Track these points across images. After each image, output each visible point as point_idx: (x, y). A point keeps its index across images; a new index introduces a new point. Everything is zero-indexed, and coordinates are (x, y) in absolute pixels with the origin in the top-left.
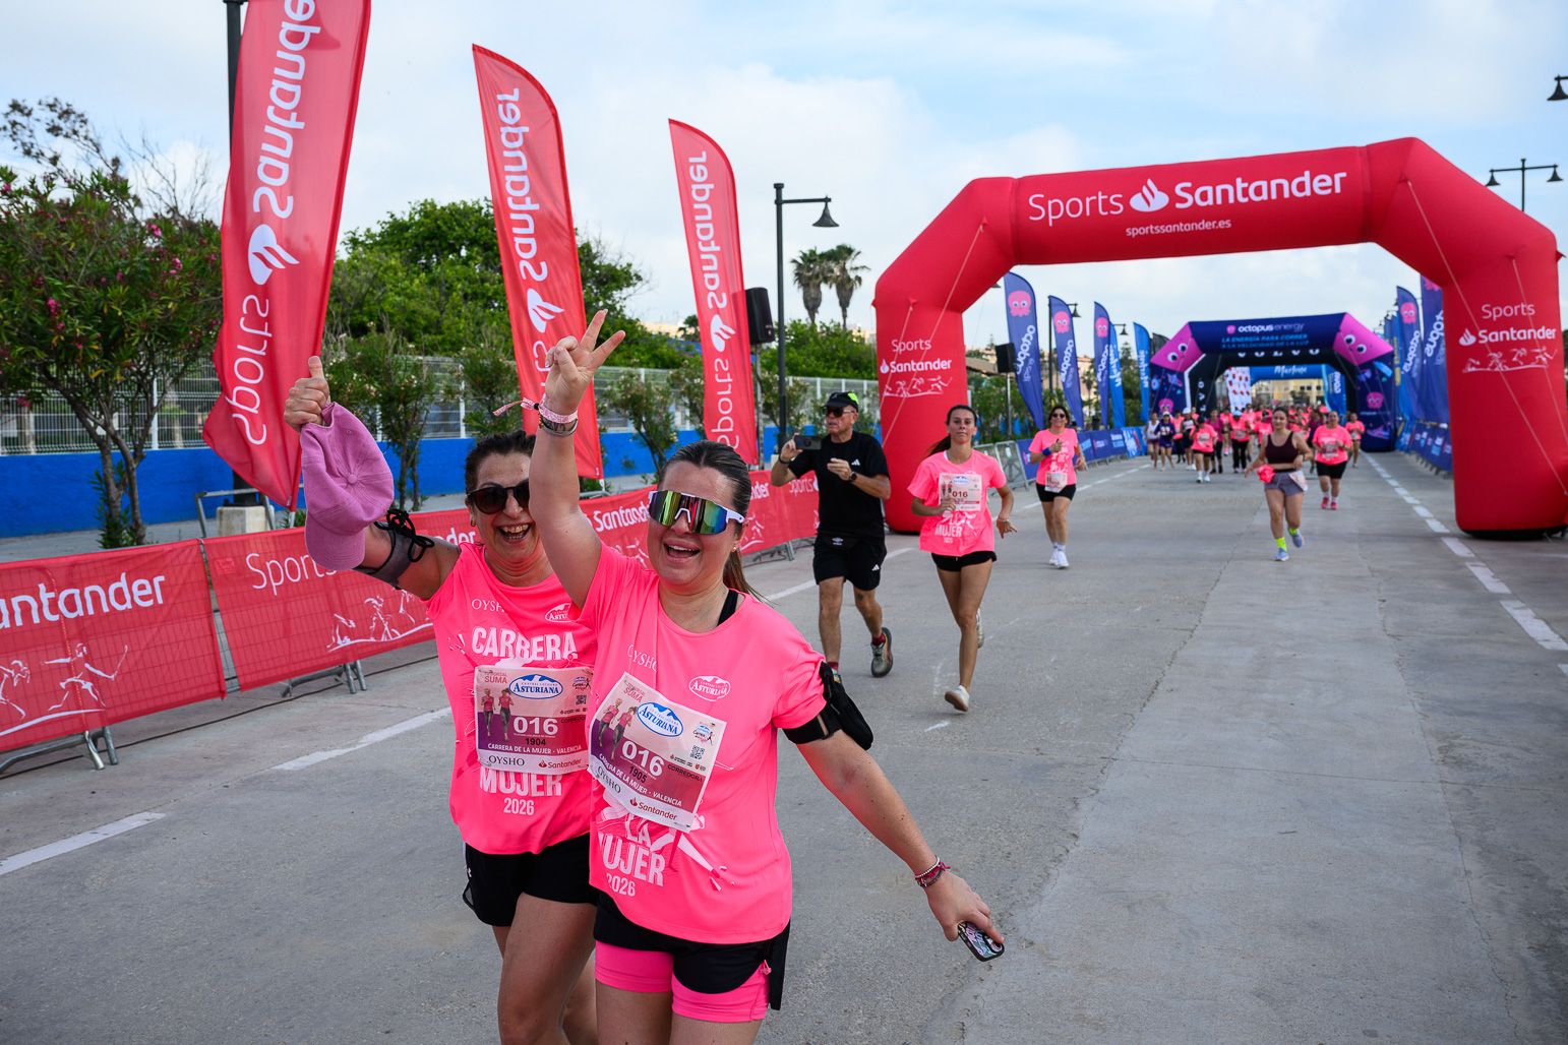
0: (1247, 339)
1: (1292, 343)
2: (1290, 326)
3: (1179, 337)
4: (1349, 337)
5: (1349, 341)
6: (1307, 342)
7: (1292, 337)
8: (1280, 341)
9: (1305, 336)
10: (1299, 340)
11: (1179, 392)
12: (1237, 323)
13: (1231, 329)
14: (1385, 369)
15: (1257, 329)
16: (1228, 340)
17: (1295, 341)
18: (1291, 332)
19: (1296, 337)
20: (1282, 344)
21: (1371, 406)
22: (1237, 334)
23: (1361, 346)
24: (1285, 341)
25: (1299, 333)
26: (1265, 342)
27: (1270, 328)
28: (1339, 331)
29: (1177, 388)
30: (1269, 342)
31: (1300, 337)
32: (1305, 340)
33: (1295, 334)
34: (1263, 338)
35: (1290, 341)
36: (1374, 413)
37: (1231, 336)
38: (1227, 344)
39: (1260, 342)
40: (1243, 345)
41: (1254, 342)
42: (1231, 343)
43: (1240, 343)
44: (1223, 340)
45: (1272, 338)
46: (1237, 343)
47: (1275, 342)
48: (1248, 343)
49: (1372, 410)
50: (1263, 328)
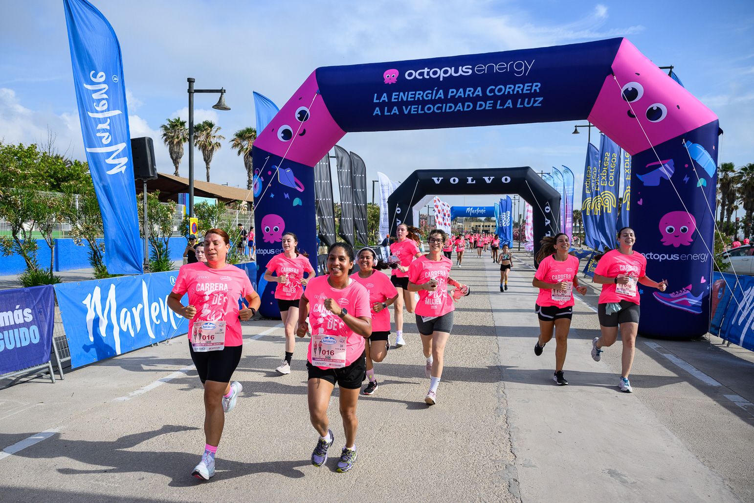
0: (419, 95)
1: (509, 104)
2: (507, 66)
3: (299, 97)
4: (629, 86)
5: (632, 94)
6: (541, 99)
7: (509, 89)
8: (485, 98)
9: (537, 87)
10: (523, 96)
11: (297, 202)
12: (402, 66)
13: (391, 76)
14: (704, 159)
15: (441, 74)
16: (384, 98)
17: (515, 97)
18: (508, 78)
19: (518, 88)
20: (488, 106)
21: (666, 241)
22: (402, 85)
23: (655, 106)
24: (495, 98)
25: (523, 80)
26: (455, 100)
27: (465, 71)
28: (611, 72)
29: (294, 194)
30: (463, 100)
31: (525, 88)
32: (535, 95)
33: (515, 81)
34: (452, 92)
35: (504, 98)
36: (675, 257)
37: (390, 89)
38: (382, 105)
39: (446, 101)
40: (413, 109)
41: (433, 102)
42: (390, 105)
43: (408, 103)
44: (375, 101)
45: (470, 91)
46: (401, 104)
47: (475, 100)
48: (423, 103)
49: (670, 250)
50: (451, 71)
